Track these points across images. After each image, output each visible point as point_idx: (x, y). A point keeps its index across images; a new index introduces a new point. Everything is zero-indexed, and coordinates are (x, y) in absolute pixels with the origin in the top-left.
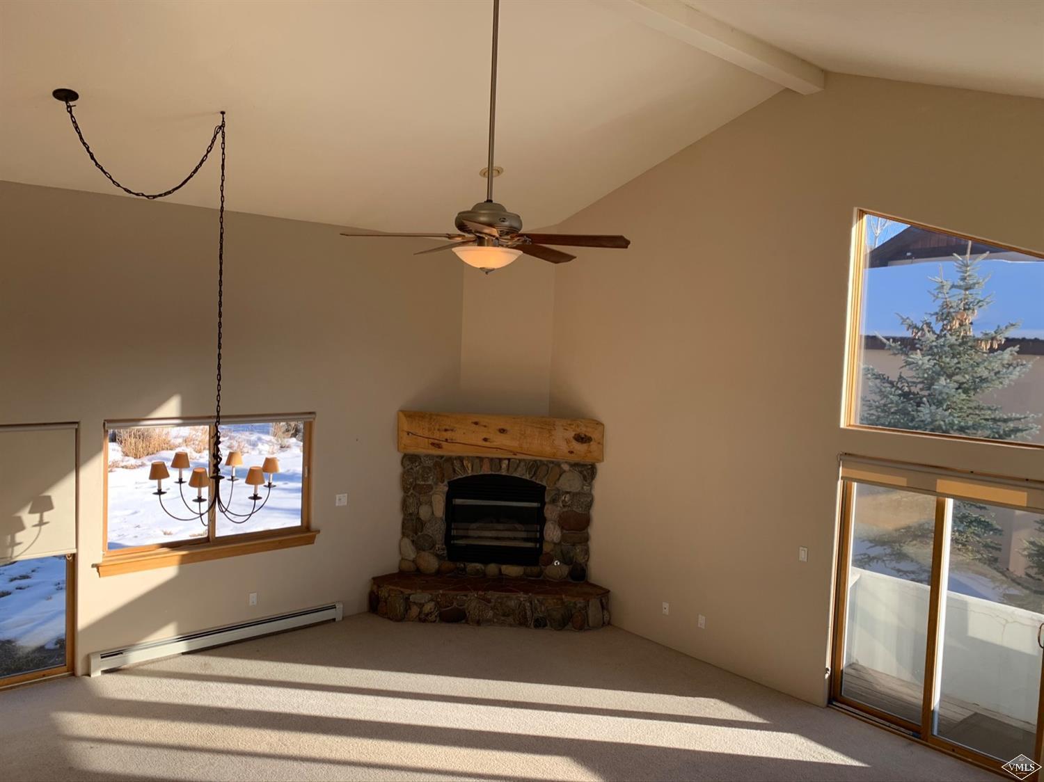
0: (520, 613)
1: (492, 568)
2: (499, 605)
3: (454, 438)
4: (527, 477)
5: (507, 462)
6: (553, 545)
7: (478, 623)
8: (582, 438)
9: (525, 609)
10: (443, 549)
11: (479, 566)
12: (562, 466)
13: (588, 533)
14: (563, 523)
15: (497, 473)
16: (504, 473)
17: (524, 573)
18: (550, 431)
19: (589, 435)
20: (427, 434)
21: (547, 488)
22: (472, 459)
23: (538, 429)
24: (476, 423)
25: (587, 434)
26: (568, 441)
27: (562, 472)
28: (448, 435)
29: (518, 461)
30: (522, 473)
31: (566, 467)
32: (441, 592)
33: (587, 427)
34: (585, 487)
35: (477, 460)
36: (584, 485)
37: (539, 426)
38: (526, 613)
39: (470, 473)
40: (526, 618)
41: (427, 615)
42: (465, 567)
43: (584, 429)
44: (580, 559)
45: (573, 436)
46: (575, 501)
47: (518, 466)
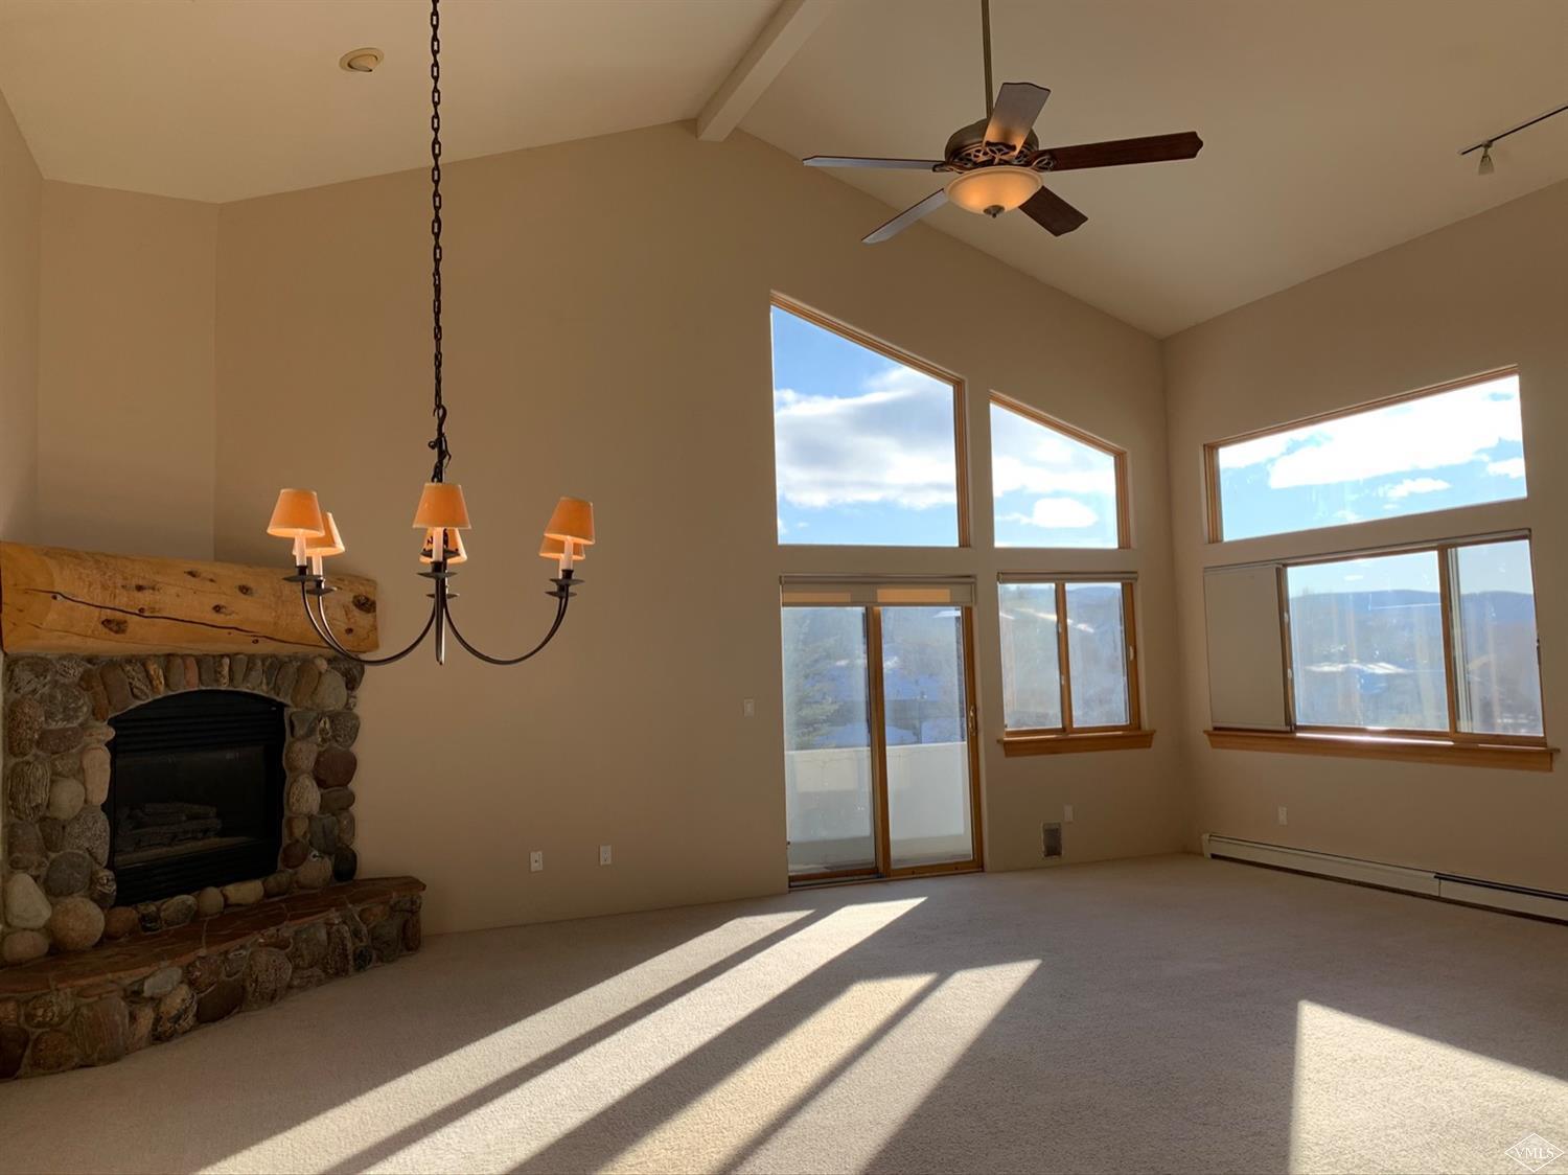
0: (334, 952)
1: (212, 897)
2: (305, 946)
3: (157, 607)
4: (263, 690)
5: (231, 660)
6: (307, 822)
7: (272, 997)
8: (364, 603)
9: (342, 939)
10: (111, 882)
11: (186, 900)
12: (318, 662)
13: (352, 787)
14: (320, 776)
15: (209, 688)
16: (224, 685)
17: (266, 890)
19: (374, 595)
20: (99, 597)
21: (289, 708)
22: (168, 659)
24: (192, 574)
25: (369, 596)
26: (347, 609)
27: (319, 677)
28: (145, 599)
29: (248, 659)
30: (255, 684)
31: (322, 665)
34: (350, 700)
35: (178, 662)
36: (347, 697)
38: (344, 946)
39: (161, 692)
41: (177, 1018)
42: (159, 911)
43: (362, 588)
44: (348, 839)
45: (351, 599)
46: (339, 727)
47: (249, 670)
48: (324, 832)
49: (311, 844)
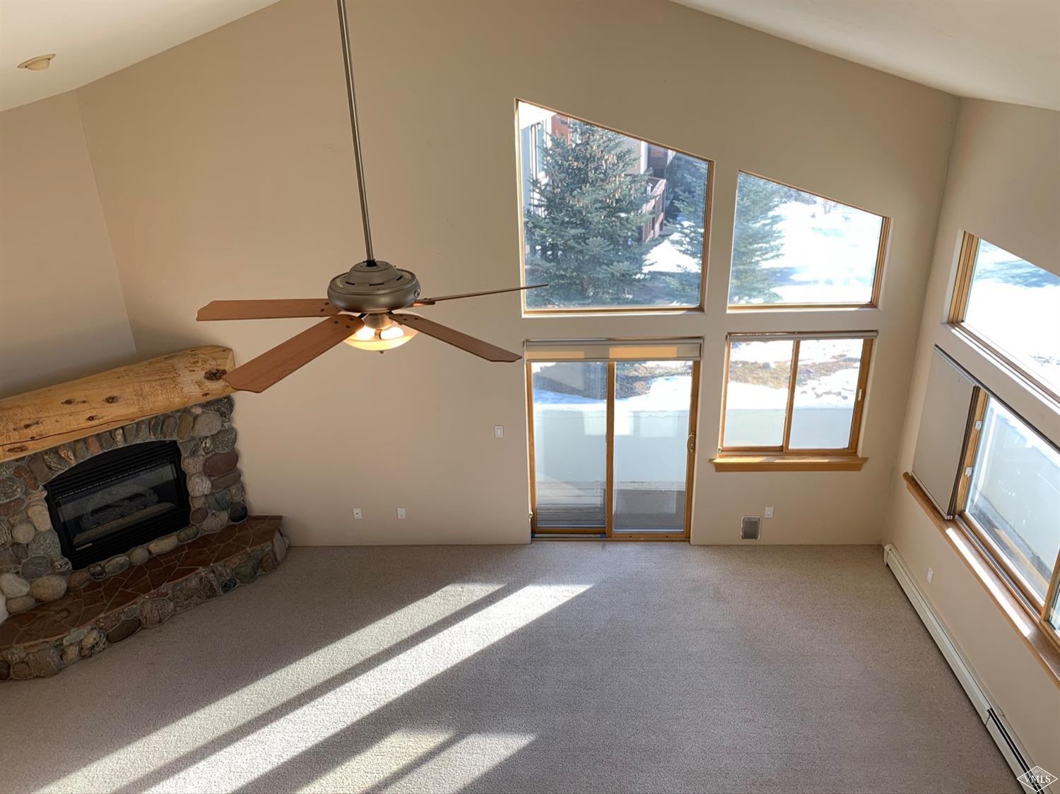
0: (204, 588)
1: (139, 554)
2: (179, 592)
3: (42, 432)
4: (153, 439)
5: (121, 431)
6: (203, 499)
7: (160, 622)
8: (215, 374)
9: (210, 582)
10: (66, 564)
11: (121, 559)
12: (193, 410)
13: (238, 469)
14: (208, 471)
15: (111, 449)
16: (121, 445)
17: (179, 540)
18: (174, 379)
19: (221, 368)
21: (179, 441)
22: (73, 446)
23: (158, 382)
24: (69, 402)
25: (218, 368)
26: (199, 384)
27: (196, 417)
28: (33, 431)
29: (135, 426)
30: (146, 437)
31: (198, 411)
32: (102, 615)
33: (214, 359)
34: (225, 424)
35: (81, 445)
36: (223, 422)
37: (157, 378)
38: (212, 585)
39: (74, 463)
40: (214, 589)
41: (91, 648)
42: (103, 568)
43: (214, 363)
44: (237, 499)
45: (203, 375)
46: (218, 442)
47: (138, 430)
48: (217, 501)
49: (210, 508)
